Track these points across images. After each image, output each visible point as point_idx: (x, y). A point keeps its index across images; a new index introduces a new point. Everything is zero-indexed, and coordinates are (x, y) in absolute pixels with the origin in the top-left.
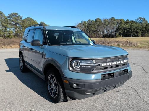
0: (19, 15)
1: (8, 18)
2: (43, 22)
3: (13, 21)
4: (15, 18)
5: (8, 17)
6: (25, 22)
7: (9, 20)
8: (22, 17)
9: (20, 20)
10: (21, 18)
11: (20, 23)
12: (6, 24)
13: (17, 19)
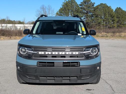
0: (91, 2)
1: (80, 7)
2: (120, 8)
3: (84, 9)
4: (87, 6)
5: (81, 5)
6: (98, 9)
7: (81, 8)
8: (94, 3)
9: (92, 7)
10: (93, 5)
11: (91, 11)
12: (78, 13)
13: (89, 7)
